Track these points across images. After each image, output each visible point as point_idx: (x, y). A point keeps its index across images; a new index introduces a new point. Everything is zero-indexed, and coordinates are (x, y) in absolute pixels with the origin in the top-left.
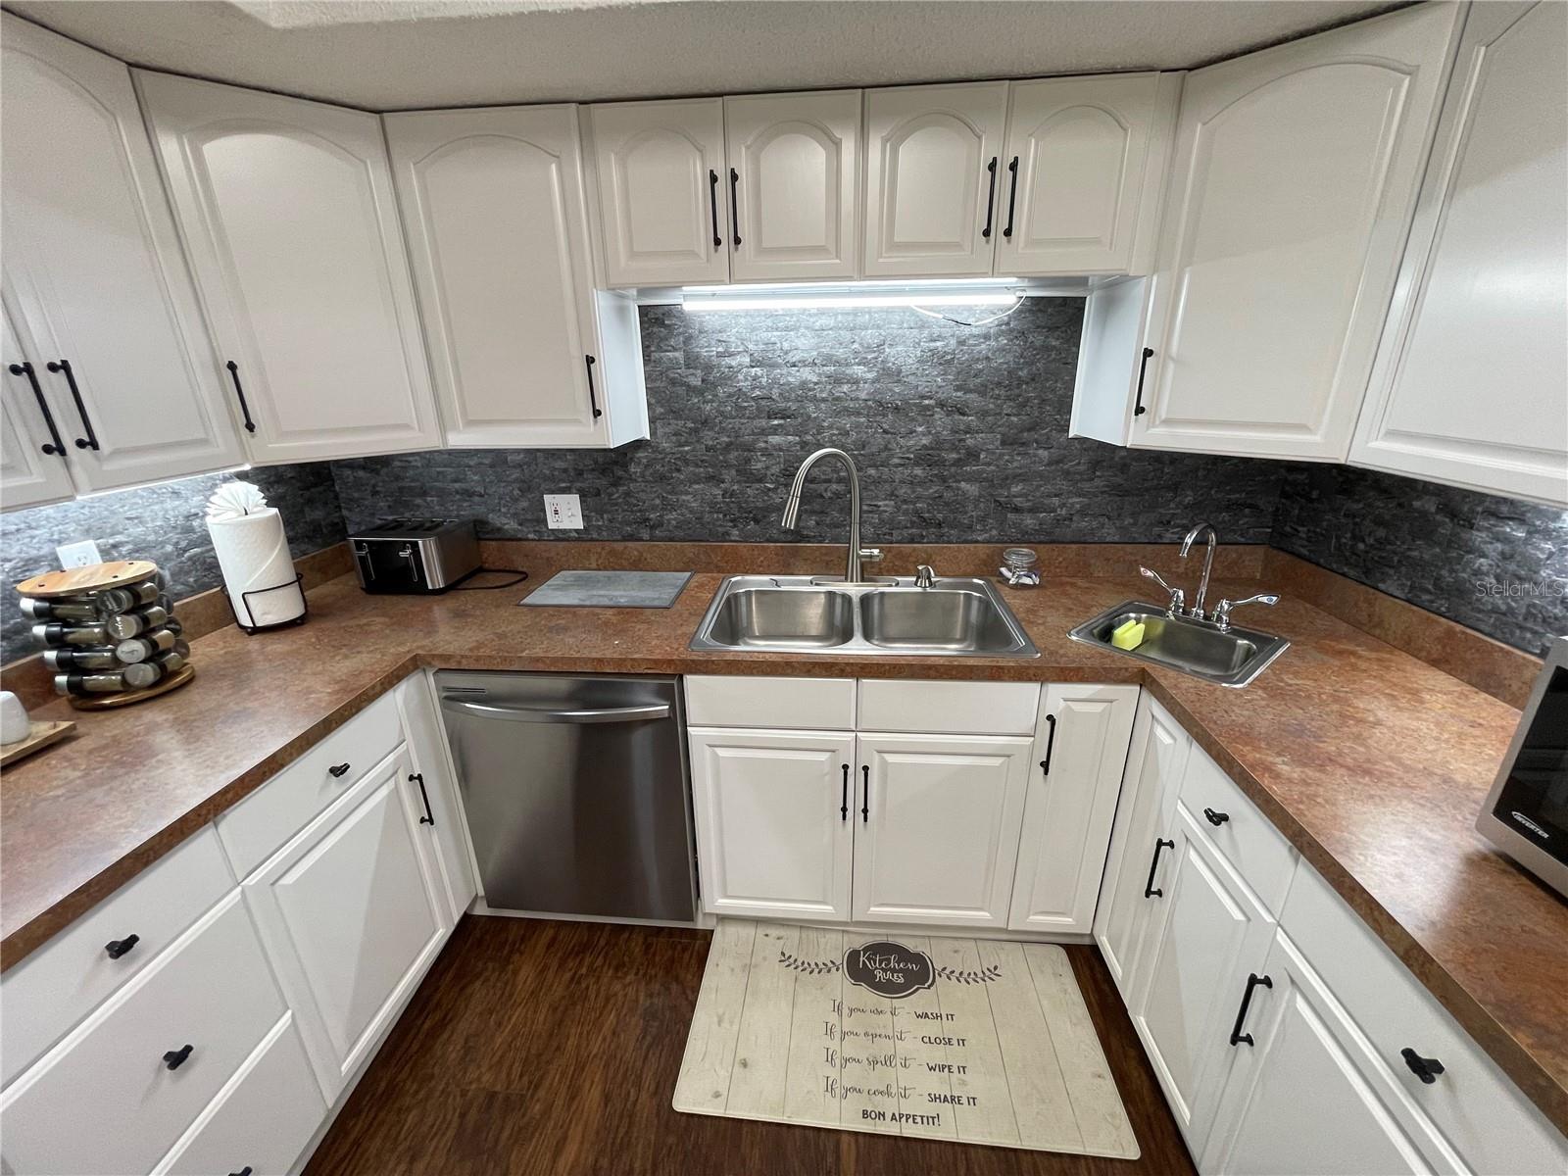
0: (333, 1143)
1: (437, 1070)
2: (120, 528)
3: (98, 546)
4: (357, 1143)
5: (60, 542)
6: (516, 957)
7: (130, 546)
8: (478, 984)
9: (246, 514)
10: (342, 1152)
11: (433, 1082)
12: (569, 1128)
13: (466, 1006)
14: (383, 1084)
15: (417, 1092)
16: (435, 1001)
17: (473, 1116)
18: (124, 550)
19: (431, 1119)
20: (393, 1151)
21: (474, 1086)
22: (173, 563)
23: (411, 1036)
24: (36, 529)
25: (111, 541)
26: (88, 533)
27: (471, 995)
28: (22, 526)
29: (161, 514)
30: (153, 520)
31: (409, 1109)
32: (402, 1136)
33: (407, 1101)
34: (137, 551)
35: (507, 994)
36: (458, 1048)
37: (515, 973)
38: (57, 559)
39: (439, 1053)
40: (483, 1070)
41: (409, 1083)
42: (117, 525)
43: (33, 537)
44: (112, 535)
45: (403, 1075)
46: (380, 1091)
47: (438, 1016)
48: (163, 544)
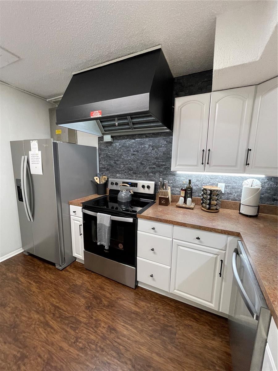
0: (170, 300)
1: (183, 319)
2: (231, 183)
3: (225, 185)
4: (169, 304)
5: (219, 182)
6: (220, 340)
7: (231, 187)
8: (209, 327)
9: (252, 186)
10: (167, 302)
11: (180, 318)
12: (163, 358)
13: (201, 325)
14: (180, 307)
15: (178, 314)
16: (202, 316)
17: (171, 329)
18: (230, 187)
19: (171, 319)
20: (166, 312)
21: (178, 329)
22: (239, 193)
23: (192, 311)
24: (217, 179)
25: (228, 185)
26: (224, 182)
27: (204, 325)
28: (215, 178)
29: (241, 183)
30: (239, 183)
31: (174, 313)
32: (168, 313)
33: (176, 313)
34: (232, 188)
35: (205, 337)
36: (189, 323)
37: (213, 340)
38: (217, 185)
39: (187, 318)
40: (182, 331)
41: (181, 312)
42: (231, 182)
43: (216, 180)
44: (229, 184)
45: (183, 311)
46: (179, 307)
47: (198, 317)
48: (238, 189)
